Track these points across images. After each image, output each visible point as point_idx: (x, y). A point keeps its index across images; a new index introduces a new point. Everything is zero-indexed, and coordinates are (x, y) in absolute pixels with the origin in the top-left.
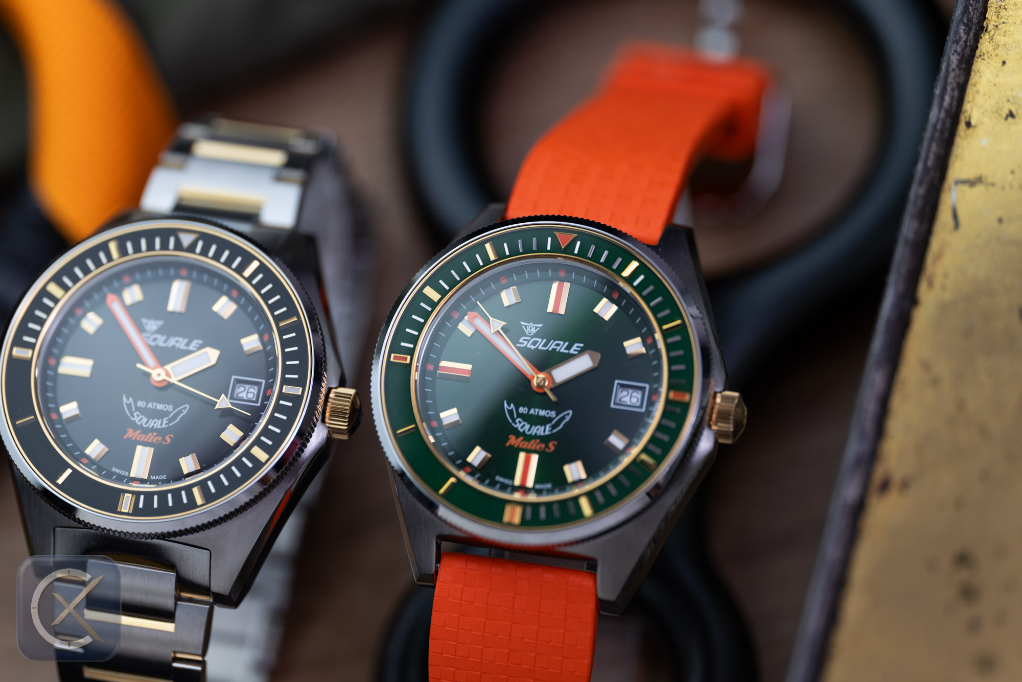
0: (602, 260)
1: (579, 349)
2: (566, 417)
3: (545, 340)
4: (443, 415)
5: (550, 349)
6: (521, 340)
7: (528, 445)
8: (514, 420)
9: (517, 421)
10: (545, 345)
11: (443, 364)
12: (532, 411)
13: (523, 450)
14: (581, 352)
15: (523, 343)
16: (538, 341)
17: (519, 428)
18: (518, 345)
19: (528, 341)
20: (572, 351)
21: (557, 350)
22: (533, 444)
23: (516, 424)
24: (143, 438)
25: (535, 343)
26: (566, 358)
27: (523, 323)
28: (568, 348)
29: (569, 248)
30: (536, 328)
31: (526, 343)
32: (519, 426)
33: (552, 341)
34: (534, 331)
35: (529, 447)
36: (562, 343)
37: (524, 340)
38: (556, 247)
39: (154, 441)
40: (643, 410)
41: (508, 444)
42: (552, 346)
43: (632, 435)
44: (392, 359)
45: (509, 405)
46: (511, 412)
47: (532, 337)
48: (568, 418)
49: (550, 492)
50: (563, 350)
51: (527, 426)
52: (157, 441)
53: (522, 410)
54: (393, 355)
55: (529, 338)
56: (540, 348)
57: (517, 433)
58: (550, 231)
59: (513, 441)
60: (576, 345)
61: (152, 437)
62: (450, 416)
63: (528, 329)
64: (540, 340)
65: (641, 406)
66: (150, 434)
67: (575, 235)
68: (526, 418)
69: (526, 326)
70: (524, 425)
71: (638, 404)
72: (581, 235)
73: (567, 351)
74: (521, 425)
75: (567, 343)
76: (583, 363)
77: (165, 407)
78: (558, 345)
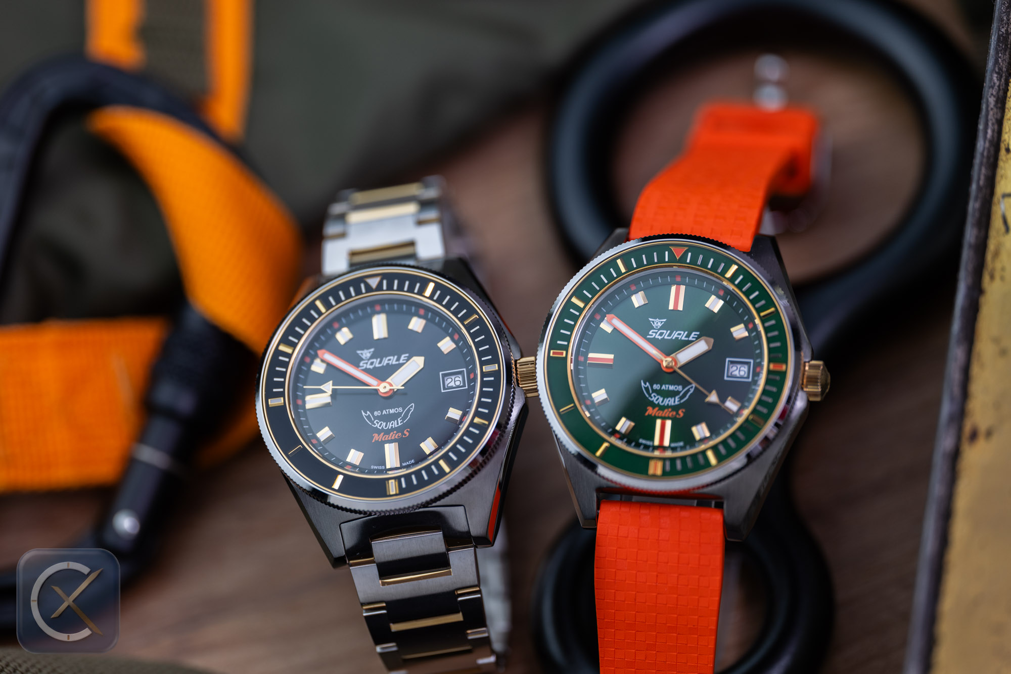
0: (709, 266)
1: (696, 336)
2: (691, 389)
3: (669, 332)
4: (594, 395)
5: (674, 338)
6: (650, 333)
7: (662, 414)
8: (650, 395)
9: (652, 395)
10: (669, 335)
11: (591, 355)
12: (663, 387)
13: (659, 418)
14: (698, 338)
15: (652, 335)
16: (664, 333)
17: (655, 401)
18: (648, 337)
19: (656, 333)
20: (691, 338)
21: (679, 339)
22: (666, 413)
23: (652, 398)
24: (387, 437)
25: (661, 334)
26: (685, 344)
27: (650, 319)
28: (688, 336)
29: (683, 259)
30: (662, 322)
31: (654, 334)
32: (654, 399)
33: (675, 332)
34: (660, 325)
35: (663, 415)
36: (682, 332)
37: (653, 332)
38: (672, 258)
39: (396, 437)
40: (750, 380)
41: (647, 414)
42: (675, 335)
43: (743, 400)
44: (551, 355)
45: (646, 384)
46: (647, 389)
47: (659, 330)
48: (692, 391)
49: (683, 448)
50: (683, 338)
51: (661, 399)
52: (398, 437)
53: (656, 387)
54: (552, 351)
55: (656, 331)
56: (666, 337)
57: (654, 405)
58: (666, 247)
59: (650, 411)
60: (694, 333)
61: (394, 435)
62: (599, 395)
63: (655, 324)
64: (665, 331)
65: (748, 377)
66: (392, 433)
67: (686, 248)
68: (659, 392)
69: (653, 322)
70: (658, 398)
71: (746, 376)
72: (691, 248)
73: (687, 339)
74: (656, 399)
75: (686, 333)
76: (700, 347)
77: (396, 410)
78: (679, 334)
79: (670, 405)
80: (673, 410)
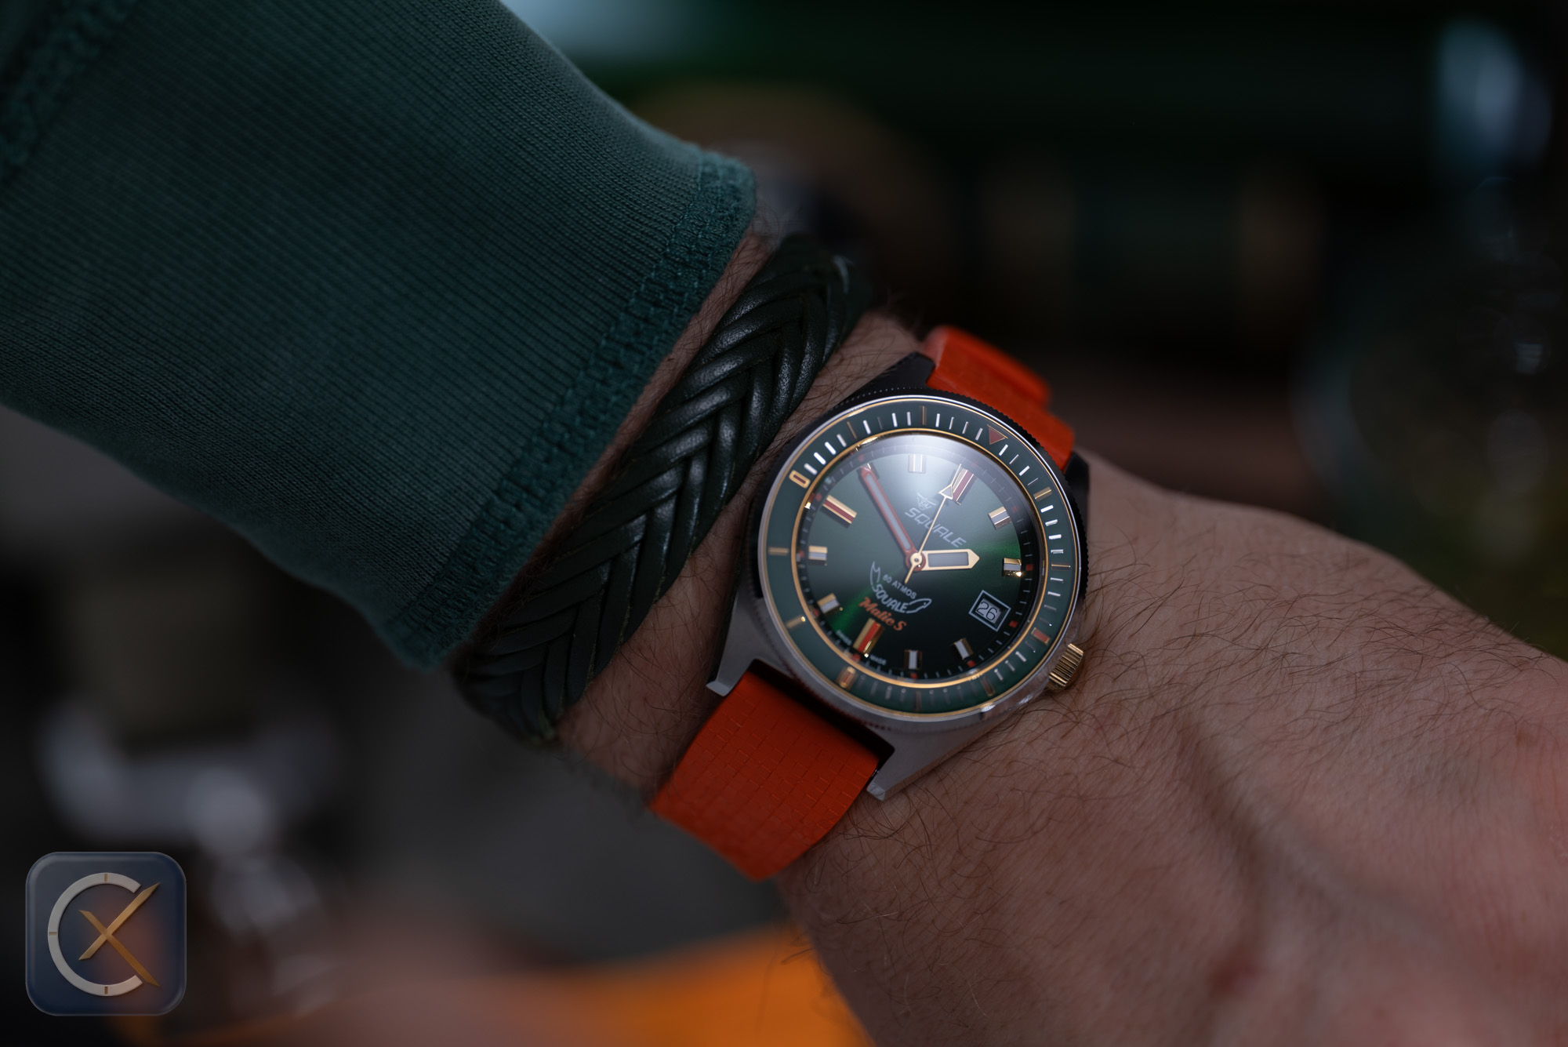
79: (892, 608)
80: (892, 617)
